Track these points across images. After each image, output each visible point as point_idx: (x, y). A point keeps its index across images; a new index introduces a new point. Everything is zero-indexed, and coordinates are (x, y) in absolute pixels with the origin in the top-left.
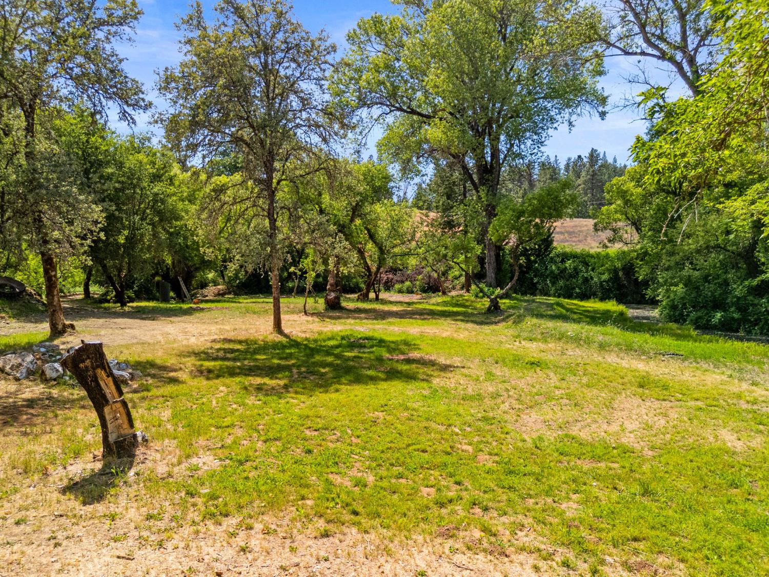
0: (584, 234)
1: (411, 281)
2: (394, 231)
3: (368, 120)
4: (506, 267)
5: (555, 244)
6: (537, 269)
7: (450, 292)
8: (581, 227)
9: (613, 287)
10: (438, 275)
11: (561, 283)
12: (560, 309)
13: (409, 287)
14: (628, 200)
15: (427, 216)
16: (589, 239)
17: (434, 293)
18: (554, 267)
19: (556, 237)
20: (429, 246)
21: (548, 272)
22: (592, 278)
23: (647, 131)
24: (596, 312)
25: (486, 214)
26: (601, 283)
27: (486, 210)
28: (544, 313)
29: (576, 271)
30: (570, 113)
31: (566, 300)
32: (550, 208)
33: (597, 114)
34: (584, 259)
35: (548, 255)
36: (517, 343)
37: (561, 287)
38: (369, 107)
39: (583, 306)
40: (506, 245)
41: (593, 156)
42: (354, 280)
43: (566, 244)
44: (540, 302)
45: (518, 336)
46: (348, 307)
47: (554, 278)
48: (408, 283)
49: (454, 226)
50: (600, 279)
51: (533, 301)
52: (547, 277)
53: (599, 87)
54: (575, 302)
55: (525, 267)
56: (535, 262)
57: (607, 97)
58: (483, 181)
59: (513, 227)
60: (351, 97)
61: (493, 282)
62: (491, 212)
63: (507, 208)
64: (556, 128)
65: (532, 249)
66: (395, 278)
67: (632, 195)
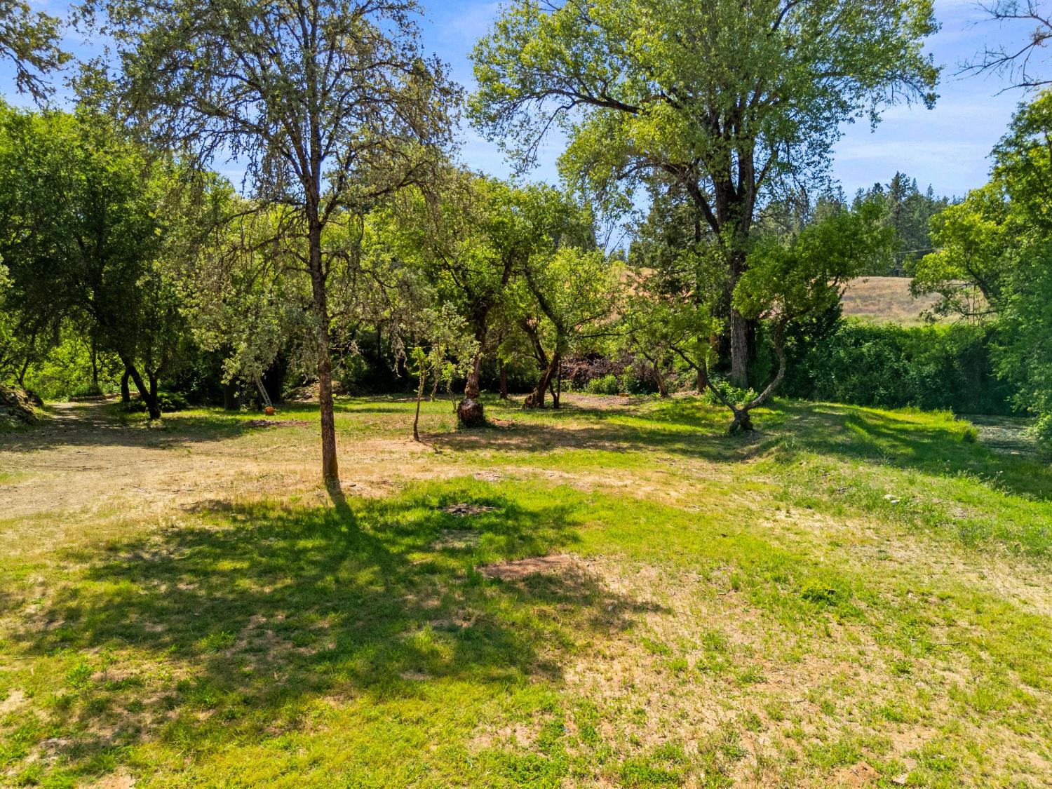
0: (888, 299)
1: (614, 374)
2: (581, 297)
3: (539, 120)
4: (762, 352)
5: (843, 316)
6: (815, 356)
7: (674, 391)
8: (881, 289)
9: (943, 386)
10: (655, 366)
11: (854, 379)
12: (857, 428)
13: (612, 383)
14: (973, 242)
15: (638, 274)
16: (895, 307)
17: (648, 394)
18: (842, 354)
19: (846, 305)
20: (637, 321)
21: (833, 361)
22: (906, 371)
23: (1011, 121)
24: (921, 432)
25: (731, 268)
26: (923, 380)
27: (731, 262)
28: (832, 440)
29: (880, 360)
30: (874, 100)
31: (865, 409)
32: (842, 254)
33: (921, 100)
34: (893, 340)
35: (835, 332)
36: (781, 515)
37: (855, 385)
38: (539, 98)
39: (896, 421)
40: (764, 317)
41: (898, 184)
42: (529, 373)
43: (859, 315)
44: (820, 414)
45: (784, 497)
46: (497, 423)
47: (843, 370)
48: (610, 378)
49: (680, 289)
50: (919, 372)
51: (810, 411)
52: (831, 369)
53: (924, 53)
54: (880, 411)
55: (795, 353)
56: (812, 345)
57: (937, 71)
58: (726, 213)
59: (777, 289)
60: (509, 82)
61: (743, 379)
62: (738, 264)
63: (765, 254)
64: (851, 120)
65: (806, 325)
66: (591, 369)
67: (979, 232)
